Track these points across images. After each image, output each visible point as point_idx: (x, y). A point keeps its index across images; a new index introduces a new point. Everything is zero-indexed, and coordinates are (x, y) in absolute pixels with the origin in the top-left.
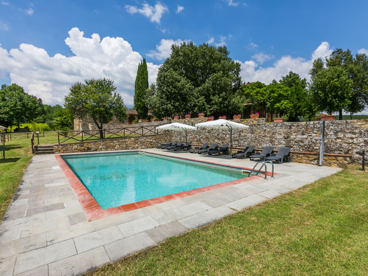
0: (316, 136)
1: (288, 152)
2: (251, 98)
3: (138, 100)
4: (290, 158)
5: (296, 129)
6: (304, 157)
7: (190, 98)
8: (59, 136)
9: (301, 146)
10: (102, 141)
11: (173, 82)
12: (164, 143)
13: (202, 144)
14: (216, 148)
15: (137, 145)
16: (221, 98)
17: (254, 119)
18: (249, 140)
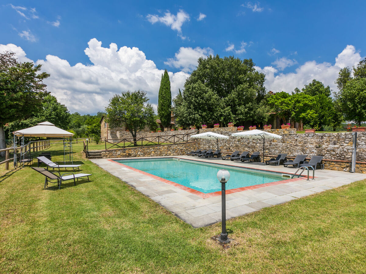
0: (348, 146)
1: (321, 160)
2: (275, 108)
3: (162, 109)
4: (322, 166)
5: (328, 139)
6: (336, 165)
7: (216, 107)
8: (106, 143)
9: (332, 154)
10: (140, 148)
11: (201, 93)
12: (193, 151)
13: (232, 152)
14: (248, 156)
15: (169, 152)
16: (248, 108)
17: (286, 129)
18: (280, 148)
